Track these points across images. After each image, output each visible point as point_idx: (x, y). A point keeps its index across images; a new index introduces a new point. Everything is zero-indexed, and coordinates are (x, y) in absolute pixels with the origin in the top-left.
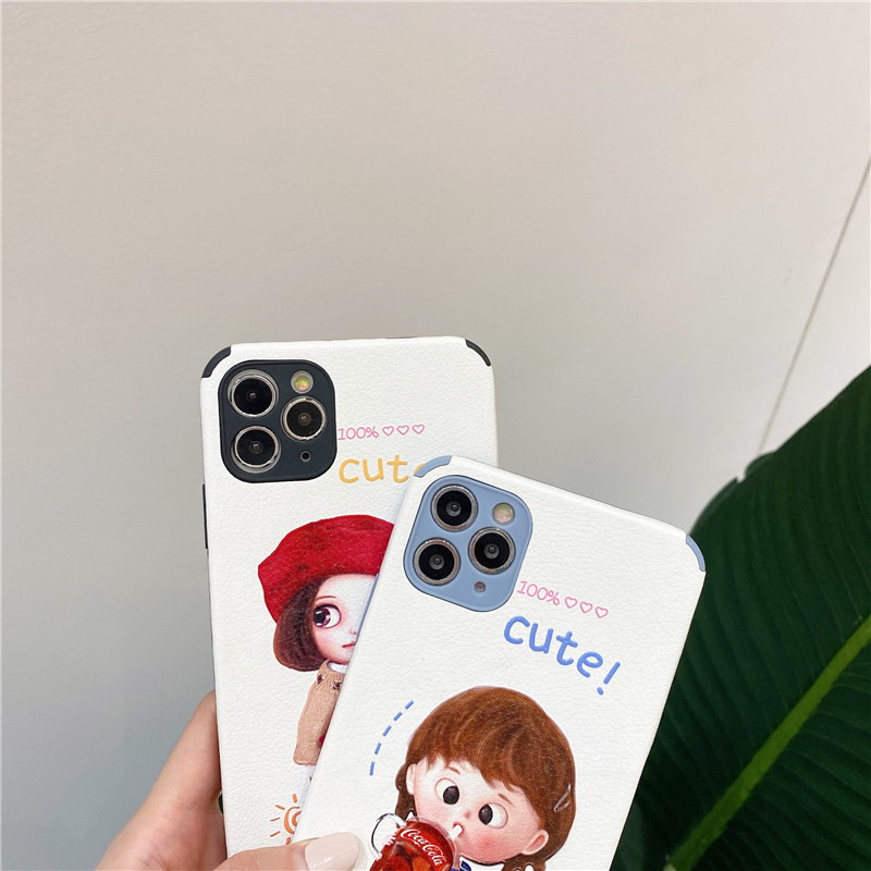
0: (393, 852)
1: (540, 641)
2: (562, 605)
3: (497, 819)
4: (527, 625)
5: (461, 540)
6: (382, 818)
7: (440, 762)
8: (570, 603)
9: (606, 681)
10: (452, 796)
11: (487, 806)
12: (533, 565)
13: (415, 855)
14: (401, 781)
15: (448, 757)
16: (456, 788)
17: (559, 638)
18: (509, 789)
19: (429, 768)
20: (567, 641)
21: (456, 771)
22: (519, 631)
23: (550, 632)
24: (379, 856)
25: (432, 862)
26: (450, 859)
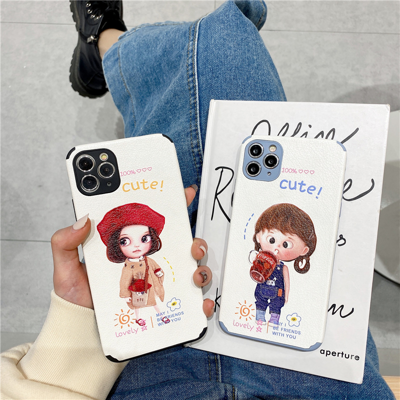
0: (256, 263)
1: (293, 186)
2: (298, 173)
3: (289, 245)
4: (287, 182)
5: (260, 160)
6: (251, 252)
7: (266, 231)
8: (301, 171)
9: (318, 194)
10: (272, 241)
11: (285, 242)
12: (286, 162)
13: (265, 262)
14: (255, 239)
15: (269, 229)
16: (273, 238)
17: (299, 184)
18: (292, 235)
19: (263, 233)
20: (302, 184)
21: (272, 232)
22: (285, 184)
23: (295, 182)
24: (252, 265)
25: (270, 264)
26: (276, 261)
